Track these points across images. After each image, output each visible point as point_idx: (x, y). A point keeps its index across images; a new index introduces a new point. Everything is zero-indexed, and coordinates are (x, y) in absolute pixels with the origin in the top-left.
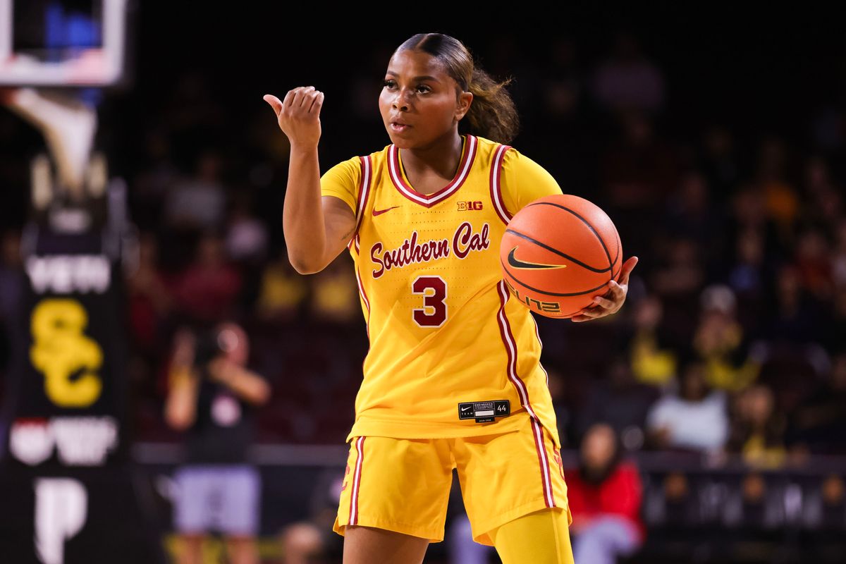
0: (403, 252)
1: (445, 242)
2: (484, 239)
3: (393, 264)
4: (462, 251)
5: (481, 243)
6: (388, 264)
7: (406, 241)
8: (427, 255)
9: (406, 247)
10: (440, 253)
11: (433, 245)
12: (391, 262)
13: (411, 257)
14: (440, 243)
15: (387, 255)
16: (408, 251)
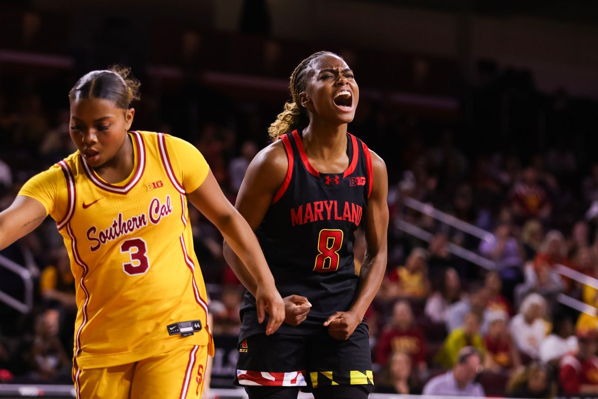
0: (113, 229)
1: (143, 216)
2: (168, 207)
3: (107, 239)
4: (155, 219)
5: (167, 210)
6: (103, 239)
7: (115, 221)
8: (131, 227)
9: (115, 225)
10: (140, 224)
11: (135, 219)
12: (105, 238)
13: (120, 231)
14: (139, 217)
15: (102, 234)
16: (117, 227)
